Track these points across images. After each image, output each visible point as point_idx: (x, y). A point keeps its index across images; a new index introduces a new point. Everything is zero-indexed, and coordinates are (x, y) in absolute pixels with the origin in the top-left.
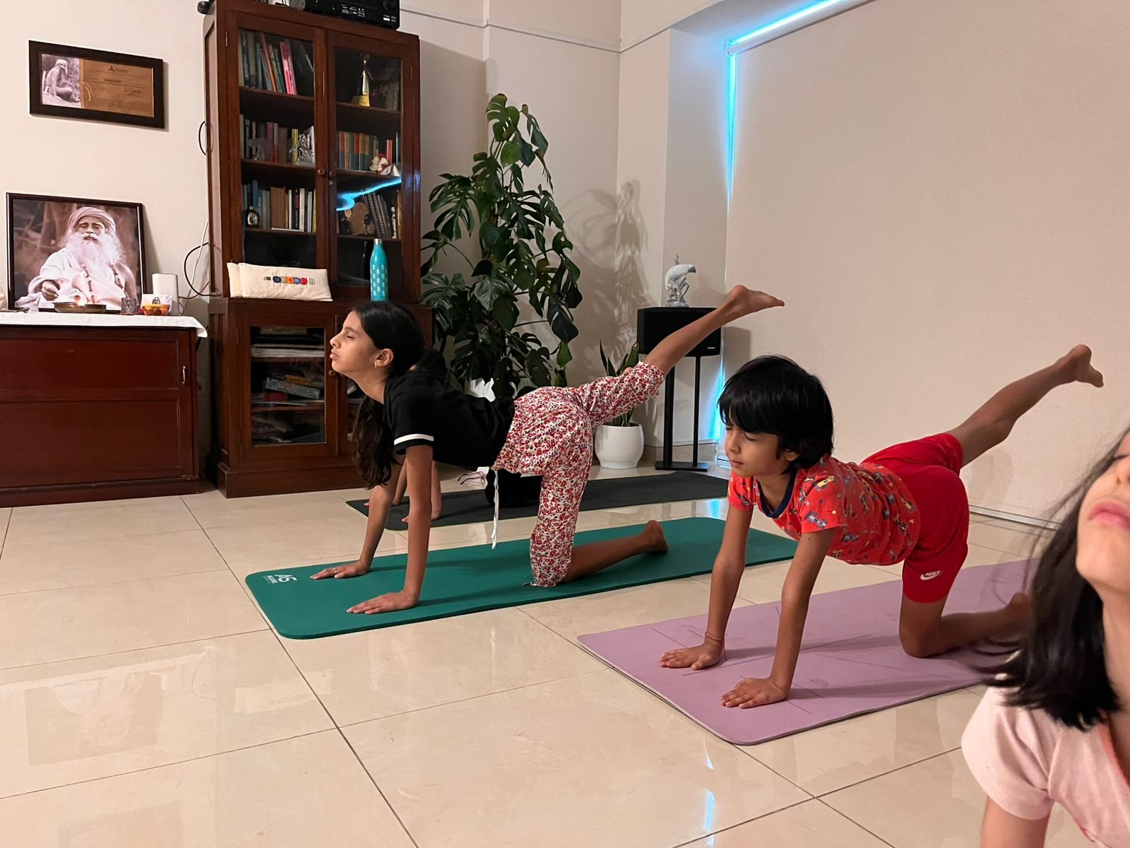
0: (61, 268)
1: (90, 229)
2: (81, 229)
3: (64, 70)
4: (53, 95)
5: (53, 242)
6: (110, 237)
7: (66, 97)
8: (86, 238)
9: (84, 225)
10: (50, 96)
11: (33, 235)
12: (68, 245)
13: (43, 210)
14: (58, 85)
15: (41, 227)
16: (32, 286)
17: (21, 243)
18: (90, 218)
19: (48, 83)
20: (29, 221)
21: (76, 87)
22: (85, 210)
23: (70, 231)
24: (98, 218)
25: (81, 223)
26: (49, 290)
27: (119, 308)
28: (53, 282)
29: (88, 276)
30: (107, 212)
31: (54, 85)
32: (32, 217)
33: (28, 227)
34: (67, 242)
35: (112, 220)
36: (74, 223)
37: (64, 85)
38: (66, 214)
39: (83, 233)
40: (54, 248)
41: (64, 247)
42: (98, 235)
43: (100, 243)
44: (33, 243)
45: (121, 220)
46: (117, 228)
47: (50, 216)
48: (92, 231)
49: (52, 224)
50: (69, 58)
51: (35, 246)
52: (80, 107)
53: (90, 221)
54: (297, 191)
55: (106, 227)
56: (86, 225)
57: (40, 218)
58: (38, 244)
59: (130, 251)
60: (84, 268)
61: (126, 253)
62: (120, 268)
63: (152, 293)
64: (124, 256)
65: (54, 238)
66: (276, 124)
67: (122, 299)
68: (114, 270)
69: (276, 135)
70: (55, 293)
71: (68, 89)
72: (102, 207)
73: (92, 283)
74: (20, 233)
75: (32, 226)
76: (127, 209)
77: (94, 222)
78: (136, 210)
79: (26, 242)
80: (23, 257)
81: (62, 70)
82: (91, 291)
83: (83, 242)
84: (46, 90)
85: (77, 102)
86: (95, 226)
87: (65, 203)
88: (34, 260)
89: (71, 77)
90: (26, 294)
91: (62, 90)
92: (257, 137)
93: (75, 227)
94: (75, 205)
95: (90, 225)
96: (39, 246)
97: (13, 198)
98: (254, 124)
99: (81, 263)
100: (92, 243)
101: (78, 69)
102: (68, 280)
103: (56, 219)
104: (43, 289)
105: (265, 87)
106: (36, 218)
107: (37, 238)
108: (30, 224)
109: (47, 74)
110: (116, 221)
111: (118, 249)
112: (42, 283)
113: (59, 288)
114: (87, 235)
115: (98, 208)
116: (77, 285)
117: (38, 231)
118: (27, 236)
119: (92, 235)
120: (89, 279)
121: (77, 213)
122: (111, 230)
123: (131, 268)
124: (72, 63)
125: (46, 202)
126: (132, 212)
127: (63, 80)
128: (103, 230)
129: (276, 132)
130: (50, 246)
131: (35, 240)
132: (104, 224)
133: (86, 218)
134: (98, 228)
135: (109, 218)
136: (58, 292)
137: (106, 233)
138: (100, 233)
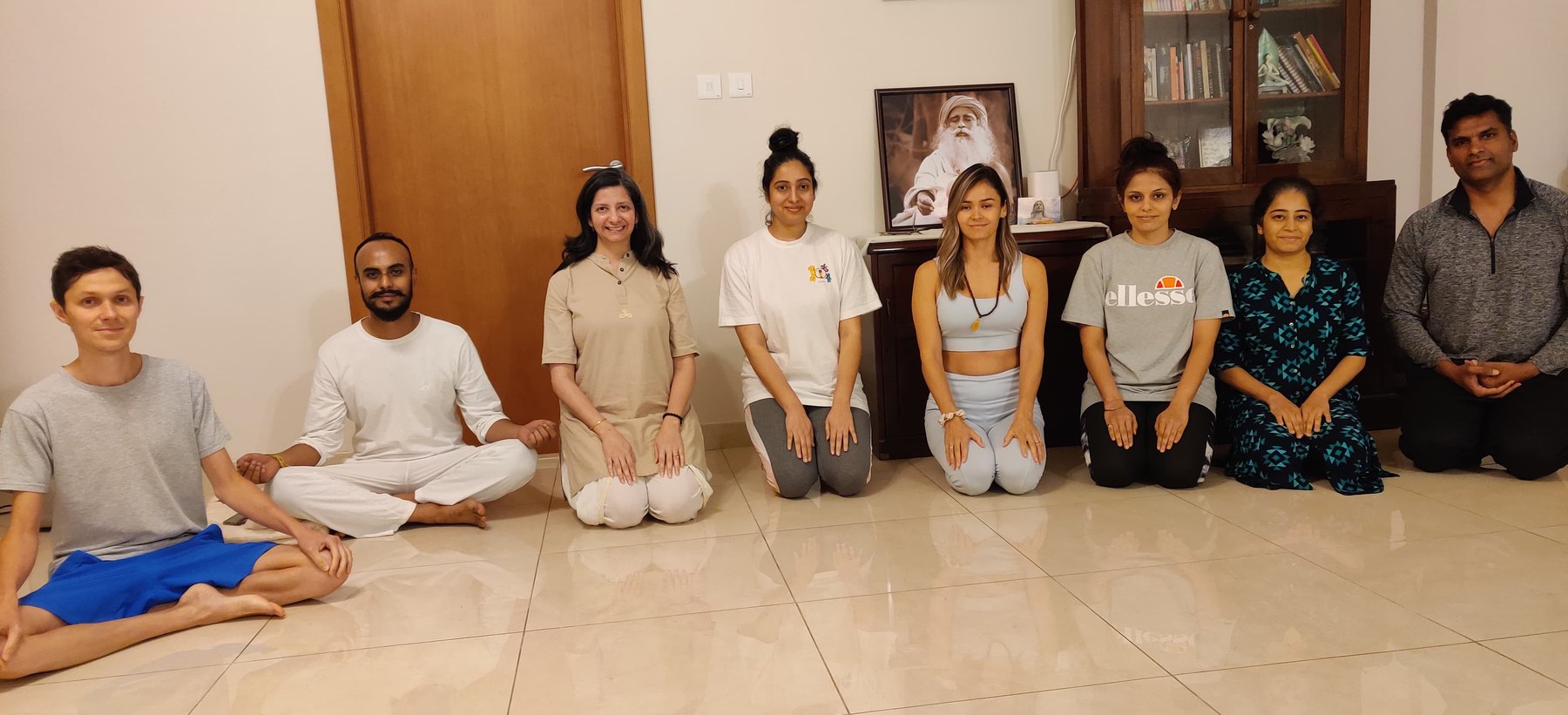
0: (935, 174)
1: (962, 123)
2: (952, 124)
5: (925, 143)
6: (982, 130)
8: (958, 135)
9: (955, 119)
11: (906, 137)
12: (940, 145)
13: (913, 106)
15: (912, 127)
16: (907, 201)
17: (894, 148)
18: (960, 109)
20: (899, 121)
22: (956, 99)
23: (941, 128)
24: (968, 107)
25: (952, 116)
26: (924, 203)
28: (928, 192)
30: (978, 99)
32: (902, 116)
33: (899, 129)
34: (938, 142)
35: (983, 108)
36: (944, 118)
38: (935, 107)
39: (955, 129)
41: (936, 148)
42: (969, 129)
43: (972, 139)
44: (906, 146)
45: (993, 107)
46: (989, 117)
47: (920, 113)
49: (923, 122)
51: (908, 151)
53: (960, 112)
55: (977, 118)
56: (957, 118)
57: (910, 117)
58: (910, 147)
61: (1000, 148)
64: (998, 152)
65: (926, 139)
70: (930, 205)
72: (972, 93)
74: (892, 136)
75: (902, 128)
76: (998, 92)
77: (964, 113)
78: (1007, 90)
79: (898, 146)
80: (897, 166)
83: (955, 140)
86: (967, 119)
87: (935, 94)
88: (908, 167)
90: (902, 210)
93: (946, 122)
94: (945, 94)
95: (961, 118)
96: (911, 150)
97: (883, 97)
99: (954, 167)
100: (964, 140)
102: (941, 189)
103: (927, 115)
104: (918, 202)
106: (906, 117)
107: (908, 140)
108: (901, 125)
110: (987, 110)
112: (916, 196)
113: (934, 200)
114: (959, 130)
115: (968, 96)
117: (909, 132)
118: (899, 140)
119: (964, 130)
121: (948, 104)
122: (982, 120)
123: (1006, 166)
125: (915, 95)
126: (1004, 96)
128: (974, 123)
130: (922, 148)
131: (907, 143)
132: (976, 115)
133: (957, 109)
134: (969, 120)
135: (980, 105)
136: (933, 204)
137: (978, 125)
138: (971, 126)
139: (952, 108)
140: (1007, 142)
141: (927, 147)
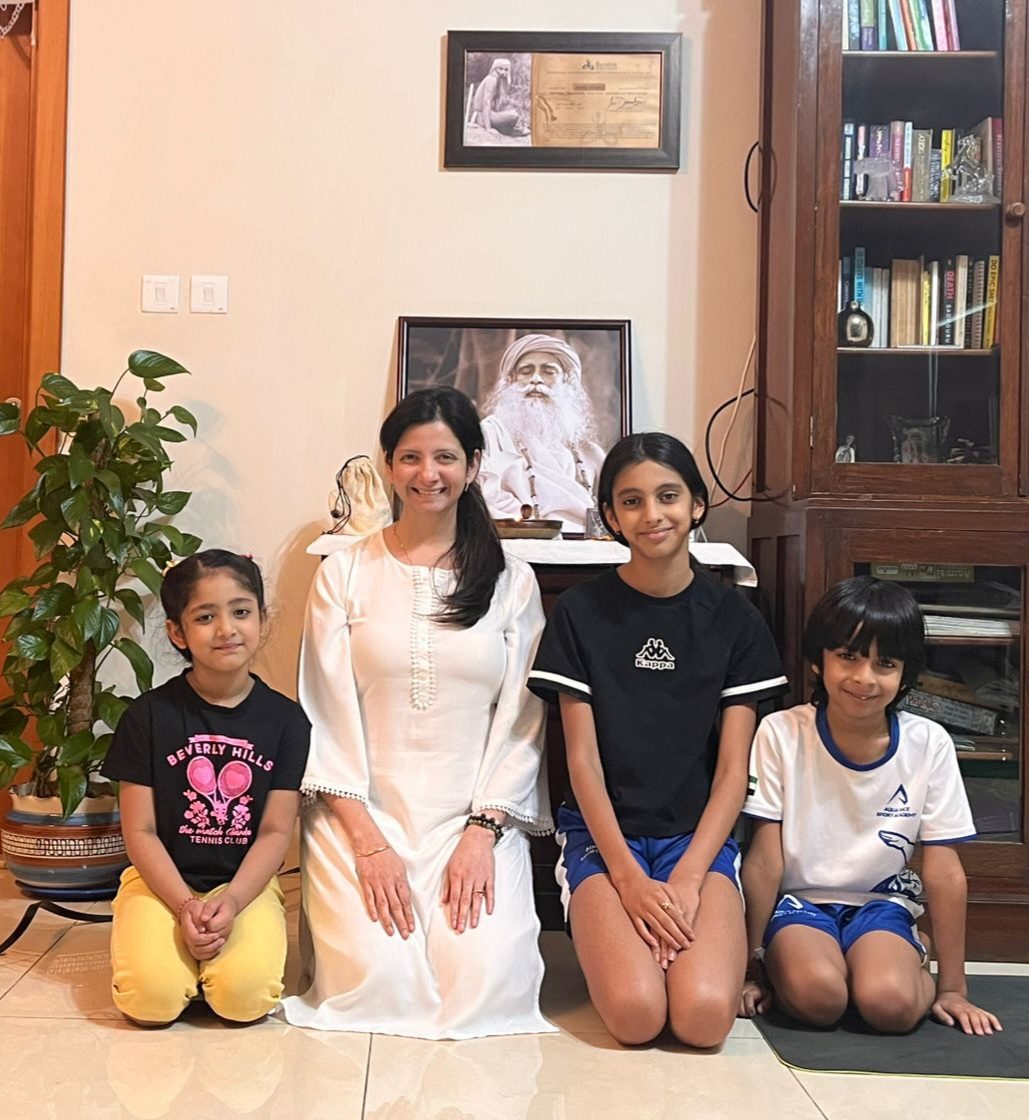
1: (537, 377)
2: (521, 377)
3: (505, 79)
4: (484, 127)
6: (571, 391)
7: (507, 128)
8: (528, 395)
9: (526, 370)
10: (480, 131)
12: (498, 409)
13: (459, 345)
14: (494, 109)
15: (454, 377)
18: (538, 355)
19: (476, 105)
20: (434, 366)
21: (524, 108)
22: (531, 339)
23: (502, 382)
24: (552, 354)
25: (522, 365)
27: (580, 529)
29: (530, 467)
30: (568, 342)
31: (487, 108)
32: (440, 360)
33: (432, 377)
34: (496, 403)
35: (576, 357)
36: (509, 367)
37: (504, 106)
38: (496, 351)
39: (525, 385)
41: (491, 412)
42: (550, 386)
43: (553, 403)
45: (591, 356)
46: (584, 372)
47: (471, 356)
48: (540, 379)
49: (472, 370)
50: (514, 55)
52: (530, 145)
53: (536, 361)
54: (950, 263)
55: (565, 371)
56: (531, 368)
57: (452, 361)
59: (606, 414)
60: (524, 451)
61: (598, 421)
62: (586, 448)
64: (595, 425)
66: (909, 125)
67: (588, 510)
68: (575, 454)
69: (908, 147)
71: (511, 113)
72: (559, 331)
73: (536, 479)
75: (437, 377)
76: (605, 333)
77: (543, 361)
78: (619, 329)
81: (502, 78)
82: (533, 495)
83: (524, 402)
84: (473, 119)
85: (525, 135)
86: (546, 370)
87: (498, 327)
89: (516, 91)
91: (498, 116)
92: (867, 154)
93: (511, 374)
94: (513, 332)
95: (538, 369)
97: (410, 326)
98: (862, 130)
99: (517, 443)
100: (539, 403)
101: (529, 73)
102: (494, 476)
103: (481, 362)
105: (892, 44)
106: (445, 363)
108: (437, 371)
109: (476, 88)
110: (582, 358)
111: (583, 413)
114: (532, 387)
115: (552, 336)
116: (511, 485)
119: (540, 388)
120: (532, 472)
121: (518, 346)
122: (573, 375)
123: (605, 448)
124: (518, 63)
125: (464, 329)
126: (612, 339)
127: (503, 98)
128: (559, 377)
129: (908, 140)
132: (562, 366)
133: (531, 355)
134: (552, 374)
135: (571, 352)
137: (564, 382)
138: (554, 382)
139: (522, 352)
140: (612, 411)
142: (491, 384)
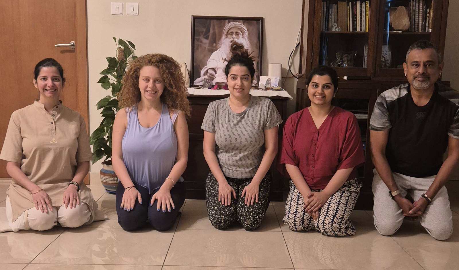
0: (218, 61)
1: (234, 36)
2: (229, 36)
5: (214, 45)
6: (244, 40)
8: (231, 42)
9: (231, 34)
11: (205, 41)
12: (222, 46)
13: (210, 26)
15: (209, 36)
16: (203, 72)
17: (198, 45)
18: (234, 29)
20: (202, 32)
22: (233, 24)
23: (223, 37)
24: (239, 28)
25: (230, 32)
26: (211, 74)
28: (213, 69)
30: (244, 24)
32: (204, 30)
33: (202, 36)
36: (225, 33)
38: (222, 27)
39: (230, 39)
40: (215, 48)
41: (220, 47)
44: (204, 45)
45: (251, 29)
46: (248, 34)
47: (214, 29)
48: (235, 37)
49: (214, 34)
51: (205, 48)
53: (234, 31)
54: (355, 3)
55: (243, 34)
57: (208, 31)
58: (207, 46)
63: (267, 76)
65: (215, 43)
70: (214, 76)
74: (198, 40)
75: (203, 36)
76: (255, 21)
77: (236, 31)
78: (260, 21)
79: (201, 45)
80: (199, 55)
83: (230, 44)
86: (237, 33)
87: (222, 20)
88: (205, 56)
90: (199, 77)
93: (226, 35)
94: (227, 21)
95: (234, 33)
96: (207, 48)
97: (195, 19)
102: (221, 68)
103: (217, 31)
104: (208, 74)
106: (206, 31)
107: (206, 43)
108: (204, 33)
110: (248, 29)
112: (208, 70)
113: (216, 73)
114: (233, 39)
115: (239, 23)
117: (207, 38)
118: (201, 42)
119: (235, 39)
121: (228, 25)
122: (245, 35)
125: (212, 20)
126: (257, 23)
128: (241, 36)
130: (213, 47)
131: (205, 44)
132: (242, 32)
133: (233, 29)
134: (238, 35)
135: (245, 28)
136: (216, 75)
137: (242, 38)
138: (239, 38)
139: (229, 28)
141: (215, 47)
142: (220, 38)
